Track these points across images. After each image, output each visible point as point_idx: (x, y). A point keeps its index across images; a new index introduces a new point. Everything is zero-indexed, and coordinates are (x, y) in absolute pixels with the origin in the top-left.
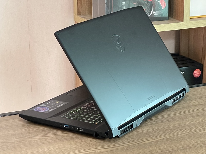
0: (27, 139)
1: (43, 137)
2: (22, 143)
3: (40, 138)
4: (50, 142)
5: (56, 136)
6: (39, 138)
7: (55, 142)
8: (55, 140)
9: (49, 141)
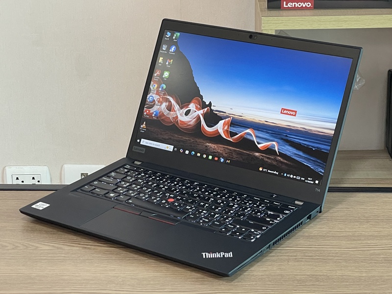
0: (33, 244)
1: (62, 246)
2: (16, 251)
3: (55, 247)
4: (62, 258)
5: (85, 248)
6: (53, 246)
7: (69, 259)
8: (73, 256)
9: (63, 255)
